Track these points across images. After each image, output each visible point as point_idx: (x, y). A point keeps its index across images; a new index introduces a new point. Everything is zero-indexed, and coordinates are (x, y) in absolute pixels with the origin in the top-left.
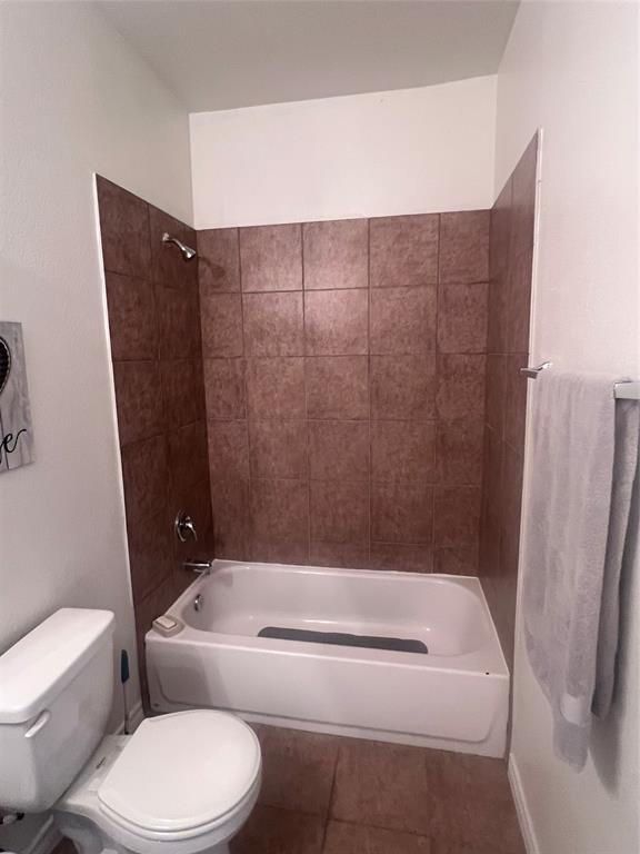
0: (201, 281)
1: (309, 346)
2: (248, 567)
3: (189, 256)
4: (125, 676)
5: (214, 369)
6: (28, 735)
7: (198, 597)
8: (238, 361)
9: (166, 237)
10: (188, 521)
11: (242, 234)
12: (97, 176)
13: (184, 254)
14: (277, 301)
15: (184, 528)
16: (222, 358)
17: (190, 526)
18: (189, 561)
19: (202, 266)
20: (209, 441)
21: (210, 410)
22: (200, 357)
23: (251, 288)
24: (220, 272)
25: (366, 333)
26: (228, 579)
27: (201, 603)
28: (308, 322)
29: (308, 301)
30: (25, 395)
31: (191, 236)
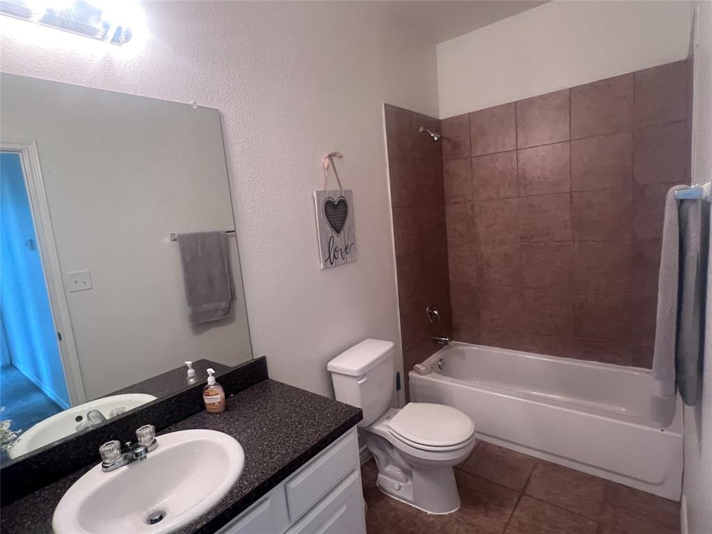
0: (444, 153)
1: (521, 189)
2: (475, 348)
3: (436, 139)
4: (398, 387)
5: (452, 211)
6: (359, 382)
7: (441, 360)
8: (469, 204)
9: (421, 130)
10: (435, 310)
11: (471, 117)
12: (385, 105)
13: (433, 138)
14: (497, 160)
15: (431, 314)
16: (457, 203)
17: (436, 312)
18: (435, 336)
19: (444, 143)
20: (449, 260)
21: (450, 239)
22: (444, 203)
23: (478, 153)
24: (456, 146)
25: (568, 176)
26: (462, 354)
27: (443, 364)
28: (521, 172)
29: (521, 156)
30: (353, 227)
31: (437, 125)
